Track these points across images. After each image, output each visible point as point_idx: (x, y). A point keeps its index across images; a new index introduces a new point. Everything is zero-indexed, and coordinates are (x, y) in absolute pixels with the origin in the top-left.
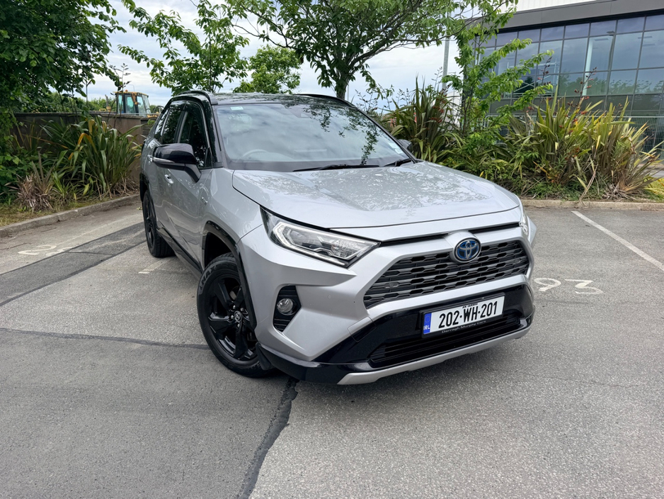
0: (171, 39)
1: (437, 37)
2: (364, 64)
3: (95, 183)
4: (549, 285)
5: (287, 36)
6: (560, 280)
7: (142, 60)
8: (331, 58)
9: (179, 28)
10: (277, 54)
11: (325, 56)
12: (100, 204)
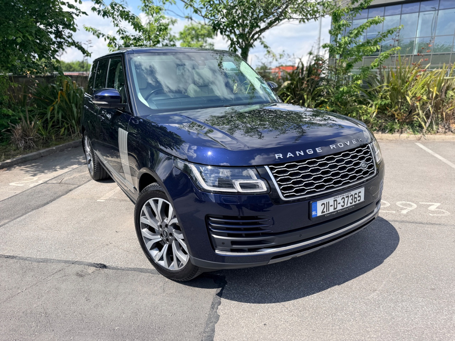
0: (121, 20)
1: (316, 16)
2: (261, 36)
3: (68, 127)
4: (408, 208)
5: (205, 17)
6: (415, 203)
7: (101, 36)
8: (237, 32)
9: (127, 12)
10: (198, 29)
11: (233, 31)
12: (71, 142)
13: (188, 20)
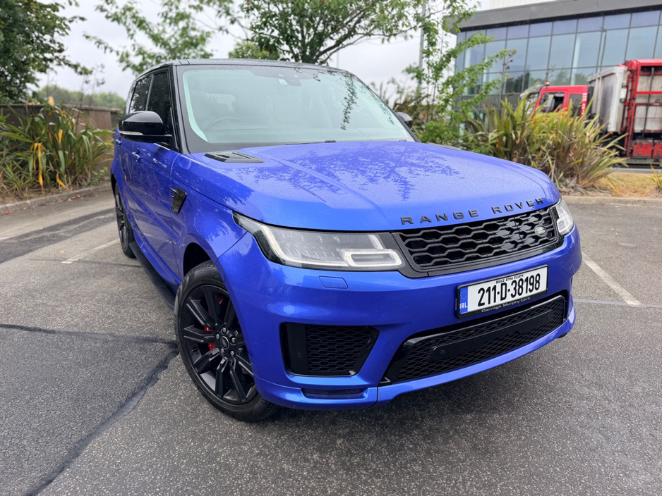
13: (223, 34)
